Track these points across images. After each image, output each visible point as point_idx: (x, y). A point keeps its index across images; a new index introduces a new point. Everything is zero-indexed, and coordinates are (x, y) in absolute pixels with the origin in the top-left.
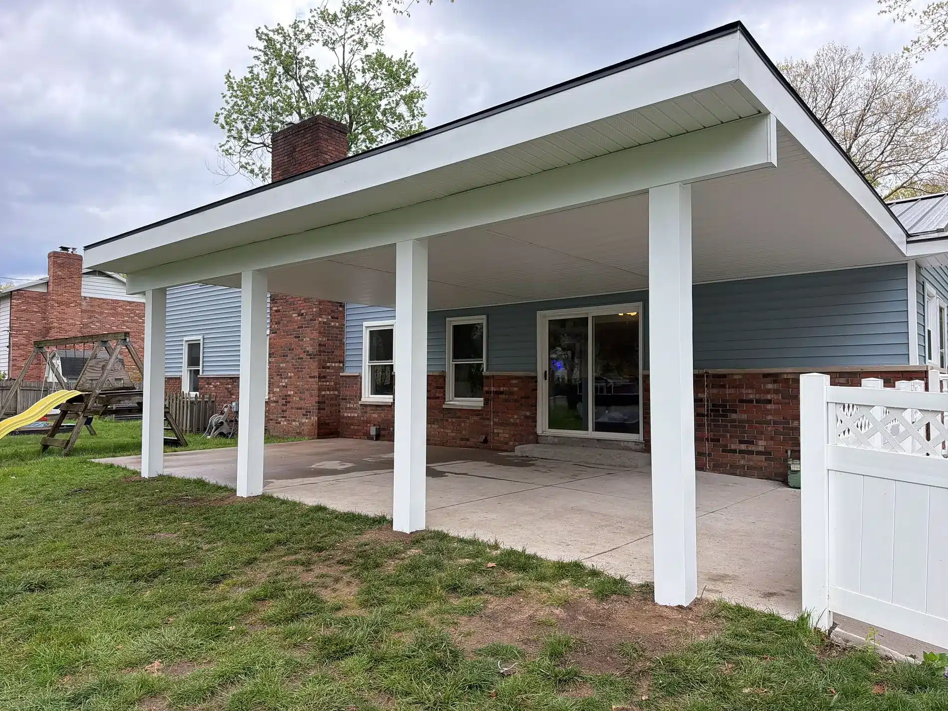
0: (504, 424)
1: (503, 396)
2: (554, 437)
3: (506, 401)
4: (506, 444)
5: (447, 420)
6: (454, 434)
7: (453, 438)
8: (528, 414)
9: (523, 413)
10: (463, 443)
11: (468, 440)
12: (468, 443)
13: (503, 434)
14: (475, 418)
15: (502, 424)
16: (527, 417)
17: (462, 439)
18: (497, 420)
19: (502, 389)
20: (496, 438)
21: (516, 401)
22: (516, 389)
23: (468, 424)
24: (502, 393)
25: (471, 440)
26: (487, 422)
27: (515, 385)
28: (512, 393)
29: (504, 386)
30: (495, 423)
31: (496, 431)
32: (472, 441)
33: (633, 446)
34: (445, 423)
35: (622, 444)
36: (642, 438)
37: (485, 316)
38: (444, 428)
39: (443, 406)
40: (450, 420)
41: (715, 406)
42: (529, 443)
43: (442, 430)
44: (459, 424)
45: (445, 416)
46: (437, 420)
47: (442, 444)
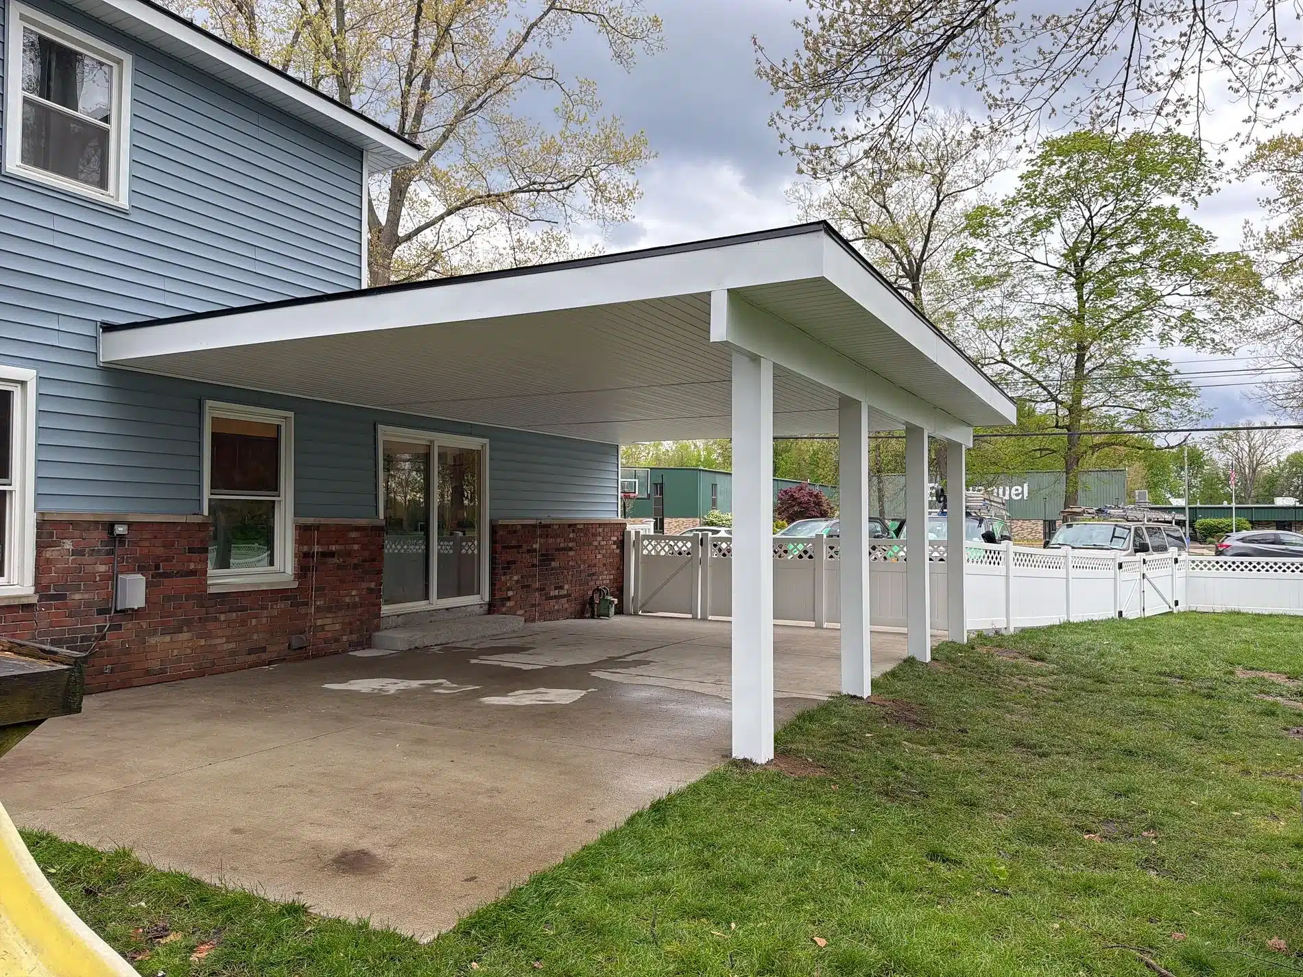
0: (334, 607)
1: (335, 560)
2: (398, 616)
3: (339, 567)
4: (337, 640)
5: (216, 619)
6: (232, 645)
7: (233, 653)
8: (373, 585)
9: (364, 585)
10: (253, 657)
11: (264, 649)
12: (264, 656)
13: (331, 624)
14: (281, 605)
15: (329, 610)
16: (370, 590)
17: (251, 652)
18: (322, 602)
19: (333, 548)
20: (320, 635)
21: (356, 566)
22: (356, 547)
23: (264, 620)
24: (332, 554)
25: (269, 648)
26: (303, 610)
27: (354, 541)
28: (349, 554)
29: (337, 543)
30: (318, 609)
31: (319, 622)
32: (273, 651)
33: (477, 609)
34: (210, 626)
35: (469, 609)
36: (487, 599)
37: (291, 414)
38: (208, 635)
39: (211, 590)
40: (222, 617)
41: (542, 555)
42: (374, 631)
43: (203, 642)
44: (243, 623)
45: (211, 610)
46: (188, 623)
47: (200, 673)
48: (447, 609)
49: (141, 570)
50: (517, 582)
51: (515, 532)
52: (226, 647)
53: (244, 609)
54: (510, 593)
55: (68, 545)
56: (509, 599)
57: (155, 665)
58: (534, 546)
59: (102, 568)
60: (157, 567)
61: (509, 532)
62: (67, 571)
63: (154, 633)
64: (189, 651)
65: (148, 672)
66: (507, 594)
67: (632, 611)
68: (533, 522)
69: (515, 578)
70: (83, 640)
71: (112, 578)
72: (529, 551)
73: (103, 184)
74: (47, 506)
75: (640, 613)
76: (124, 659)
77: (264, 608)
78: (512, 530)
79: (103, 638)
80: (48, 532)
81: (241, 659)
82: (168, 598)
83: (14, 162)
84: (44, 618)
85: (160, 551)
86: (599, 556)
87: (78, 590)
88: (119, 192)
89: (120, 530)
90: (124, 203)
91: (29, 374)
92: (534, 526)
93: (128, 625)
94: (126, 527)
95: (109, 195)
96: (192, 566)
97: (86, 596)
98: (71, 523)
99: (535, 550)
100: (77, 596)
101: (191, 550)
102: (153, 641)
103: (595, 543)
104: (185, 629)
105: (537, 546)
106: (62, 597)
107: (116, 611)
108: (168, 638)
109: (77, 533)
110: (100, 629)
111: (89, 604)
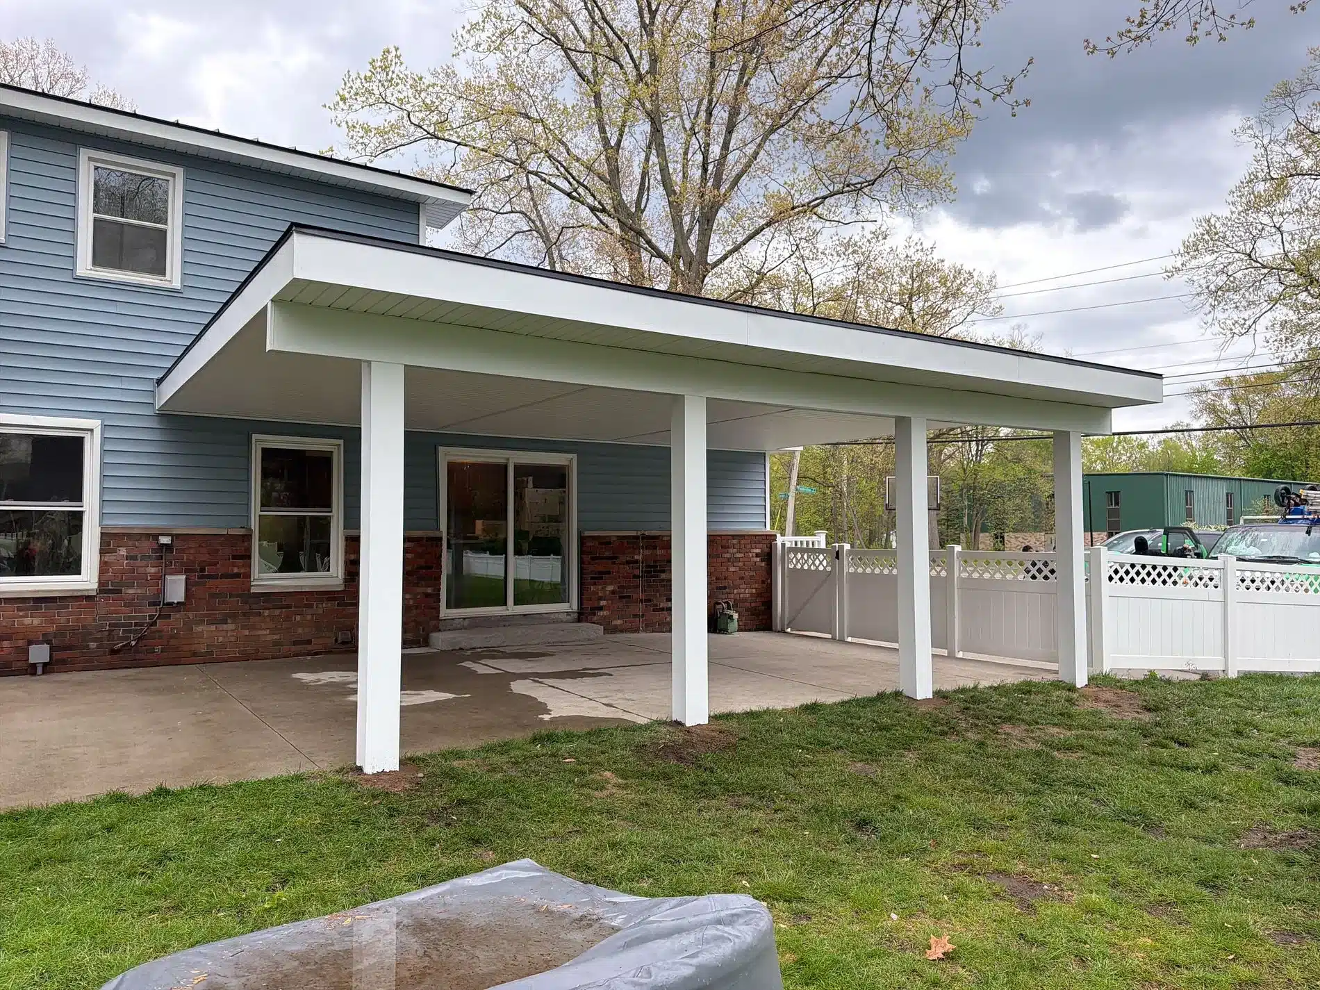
2: (464, 619)
5: (260, 614)
6: (276, 637)
7: (276, 643)
8: (429, 590)
9: (422, 590)
10: (293, 648)
11: (309, 642)
12: (309, 647)
14: (327, 605)
16: (427, 595)
17: (295, 643)
23: (309, 617)
25: (315, 641)
26: (350, 610)
32: (319, 643)
33: (564, 617)
34: (254, 619)
35: (552, 616)
36: (575, 607)
37: (341, 442)
38: (252, 627)
39: (253, 590)
40: (266, 613)
41: (648, 566)
42: (432, 632)
43: (247, 633)
44: (288, 618)
45: (254, 606)
46: (234, 616)
47: (245, 657)
48: (525, 615)
49: (188, 571)
50: (613, 592)
51: (609, 543)
52: (269, 638)
53: (289, 607)
54: (603, 603)
55: (123, 552)
56: (601, 608)
57: (203, 649)
58: (636, 557)
59: (153, 570)
60: (203, 570)
61: (601, 543)
62: (123, 572)
63: (201, 622)
64: (233, 639)
65: (195, 654)
66: (599, 603)
67: (779, 628)
68: (634, 533)
69: (610, 588)
70: (136, 624)
71: (160, 579)
72: (628, 562)
73: (161, 271)
74: (109, 522)
75: (789, 630)
76: (173, 642)
77: (311, 606)
78: (605, 542)
79: (154, 624)
80: (109, 540)
81: (284, 649)
82: (213, 596)
83: (85, 265)
84: (103, 607)
85: (206, 558)
86: (732, 569)
87: (131, 586)
88: (174, 277)
89: (165, 540)
90: (177, 284)
91: (95, 423)
92: (637, 538)
93: (175, 616)
94: (170, 538)
95: (166, 280)
96: (236, 570)
97: (139, 591)
98: (124, 534)
99: (637, 562)
100: (131, 591)
101: (234, 557)
102: (200, 628)
103: (727, 555)
104: (229, 621)
105: (640, 557)
106: (120, 591)
107: (164, 604)
108: (213, 627)
109: (130, 543)
110: (151, 617)
111: (144, 597)
